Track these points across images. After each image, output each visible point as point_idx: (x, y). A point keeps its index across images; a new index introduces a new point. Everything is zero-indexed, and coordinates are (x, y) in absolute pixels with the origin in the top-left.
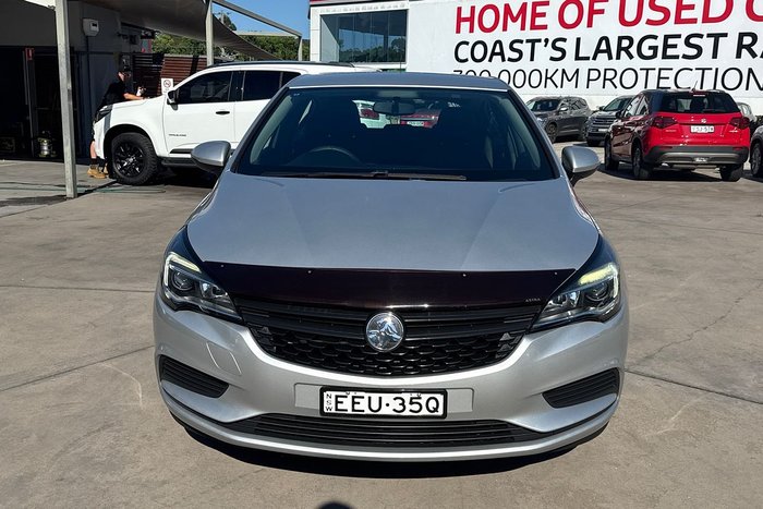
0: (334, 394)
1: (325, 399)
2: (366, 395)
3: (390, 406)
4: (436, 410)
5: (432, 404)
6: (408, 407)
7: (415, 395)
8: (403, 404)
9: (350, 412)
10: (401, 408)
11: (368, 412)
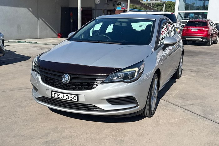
0: (54, 93)
1: (52, 94)
2: (60, 94)
3: (65, 97)
4: (76, 100)
5: (75, 98)
6: (69, 98)
7: (71, 95)
8: (68, 97)
9: (57, 98)
10: (68, 98)
11: (61, 98)
